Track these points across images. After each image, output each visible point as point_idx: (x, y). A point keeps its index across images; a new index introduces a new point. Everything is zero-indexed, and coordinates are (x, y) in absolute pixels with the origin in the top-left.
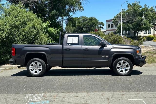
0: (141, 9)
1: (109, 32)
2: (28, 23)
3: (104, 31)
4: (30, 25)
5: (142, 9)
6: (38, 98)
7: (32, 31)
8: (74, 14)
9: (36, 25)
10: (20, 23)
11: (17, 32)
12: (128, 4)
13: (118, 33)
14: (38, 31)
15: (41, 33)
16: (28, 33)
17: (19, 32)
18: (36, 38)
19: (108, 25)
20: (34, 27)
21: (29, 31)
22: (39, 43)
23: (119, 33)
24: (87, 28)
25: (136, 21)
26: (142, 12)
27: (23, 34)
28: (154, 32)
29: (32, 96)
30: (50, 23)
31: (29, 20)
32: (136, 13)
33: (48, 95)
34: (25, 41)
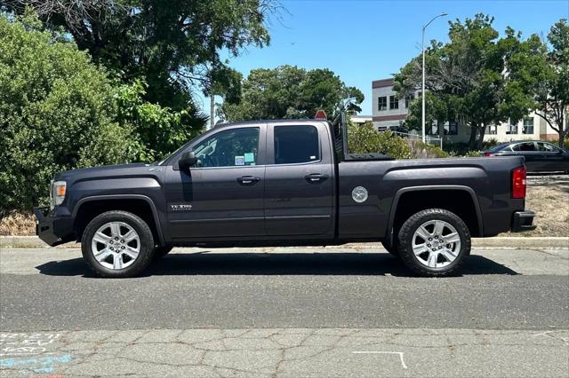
0: (496, 41)
1: (383, 124)
2: (54, 84)
3: (362, 120)
4: (61, 89)
5: (499, 43)
6: (37, 345)
7: (68, 114)
8: (236, 54)
9: (86, 90)
10: (25, 82)
11: (13, 114)
12: (450, 22)
13: (414, 131)
14: (92, 113)
15: (105, 120)
16: (53, 119)
17: (20, 113)
18: (82, 137)
19: (380, 99)
20: (77, 99)
21: (59, 112)
22: (96, 157)
23: (417, 130)
24: (300, 108)
25: (476, 84)
26: (502, 55)
27: (34, 122)
28: (543, 128)
29: (20, 340)
30: (144, 86)
31: (61, 73)
32: (478, 56)
33: (77, 335)
34: (42, 149)
